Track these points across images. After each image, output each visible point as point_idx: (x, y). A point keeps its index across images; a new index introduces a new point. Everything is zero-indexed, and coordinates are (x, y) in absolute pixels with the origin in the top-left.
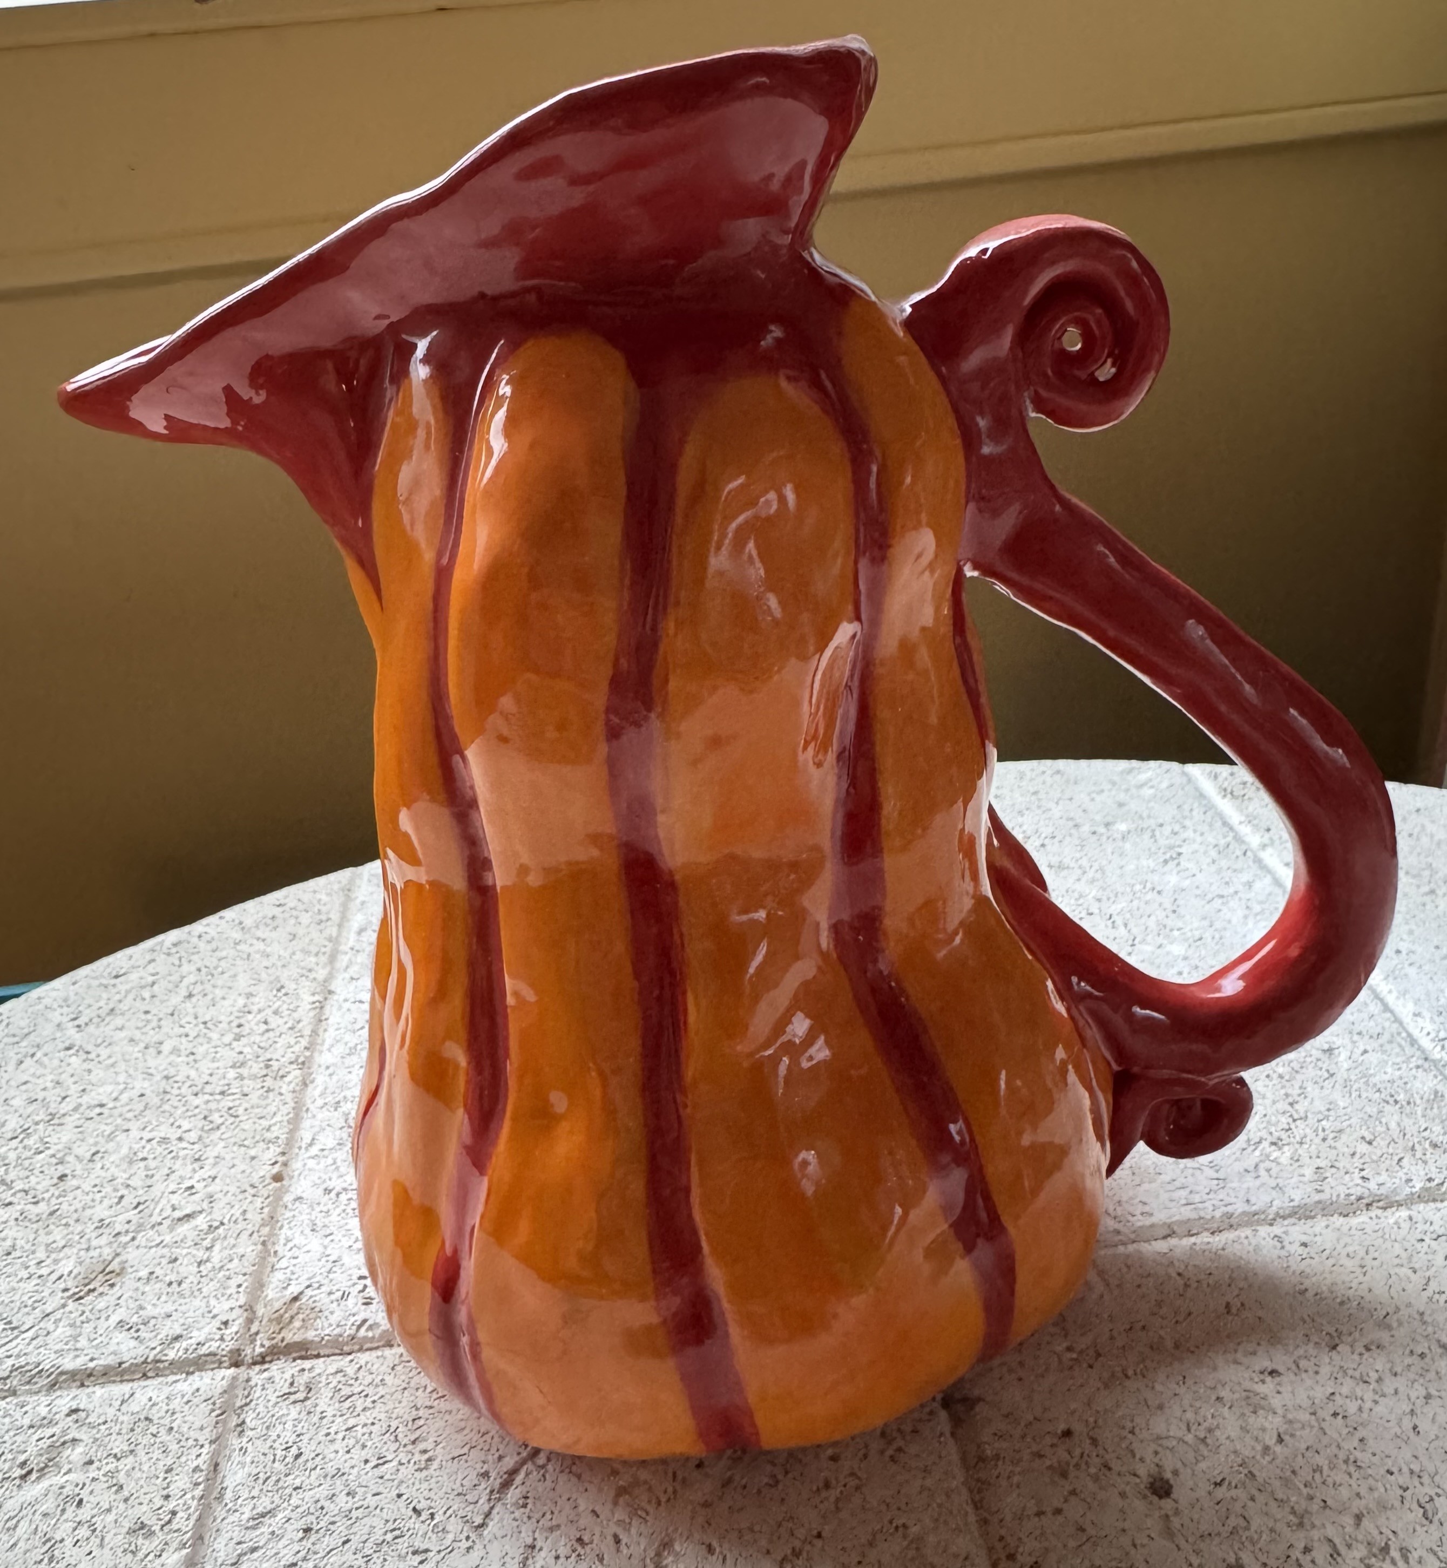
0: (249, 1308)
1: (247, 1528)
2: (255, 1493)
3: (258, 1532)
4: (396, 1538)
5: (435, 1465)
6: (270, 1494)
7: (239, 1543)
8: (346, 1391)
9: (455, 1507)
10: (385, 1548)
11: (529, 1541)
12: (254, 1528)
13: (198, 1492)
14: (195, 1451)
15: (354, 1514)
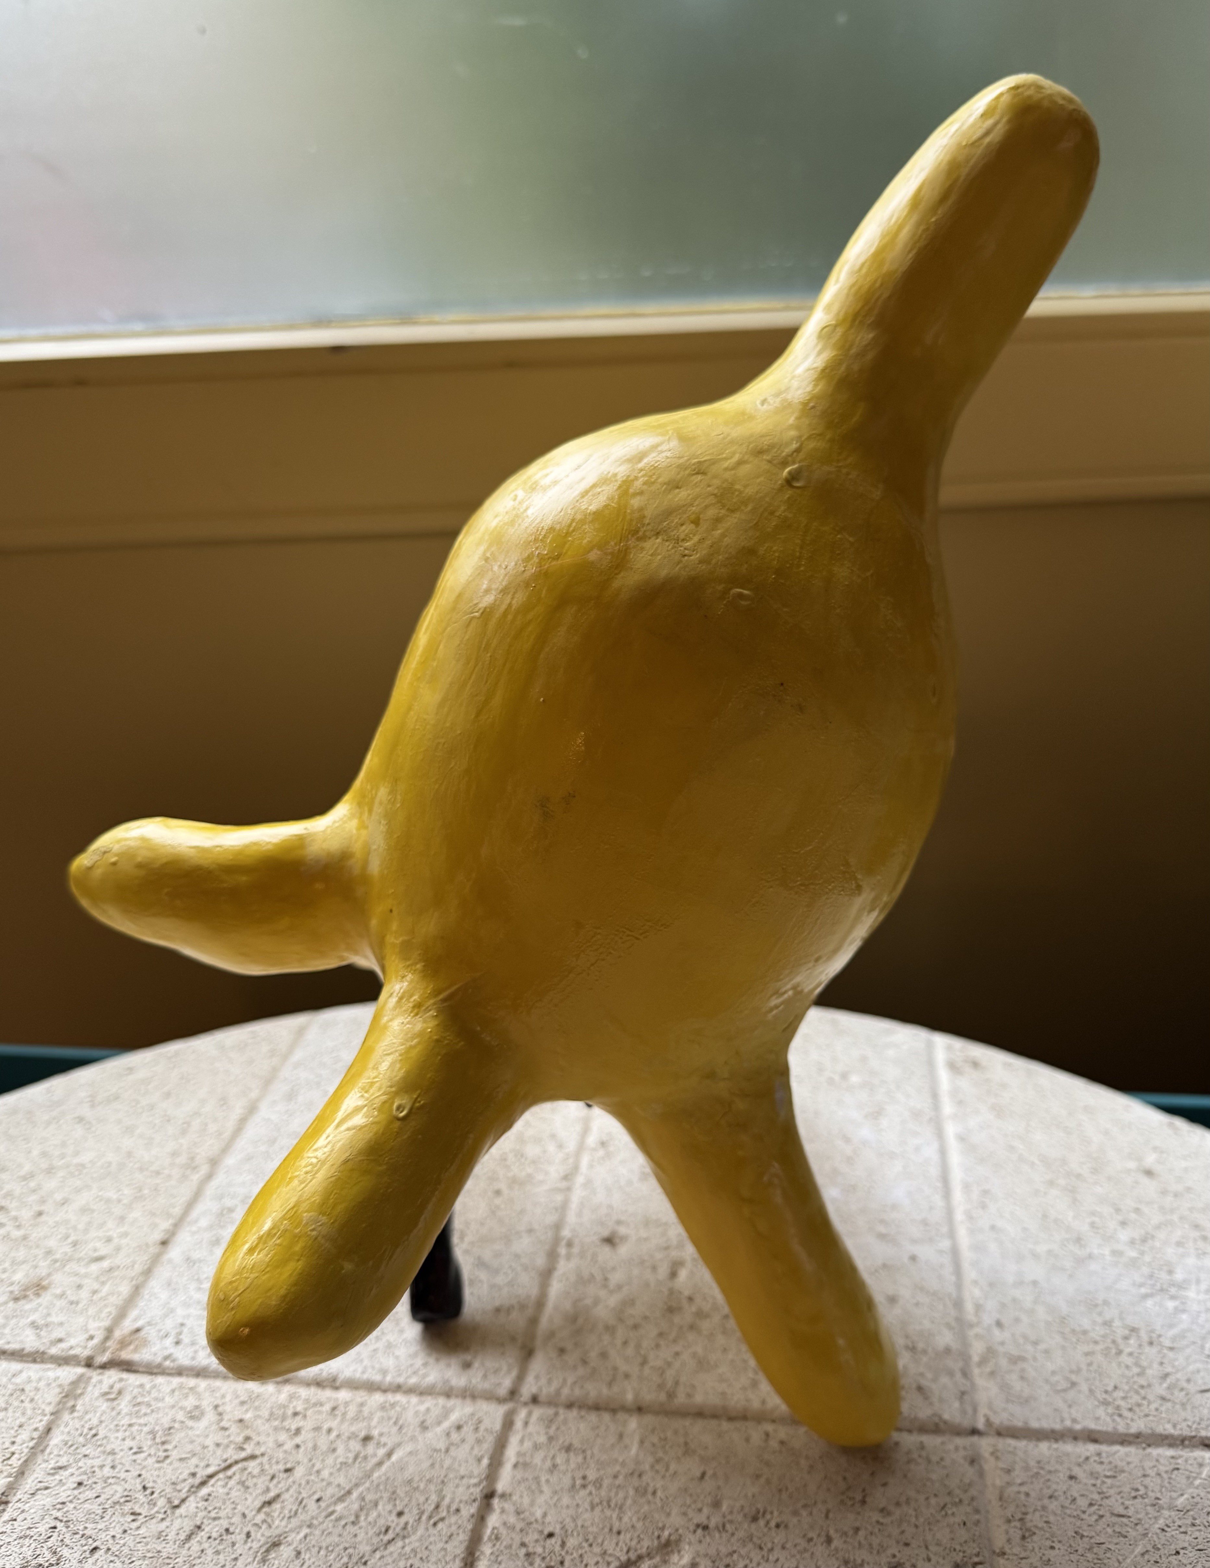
0: (110, 1331)
1: (49, 1474)
2: (61, 1453)
3: (52, 1478)
4: (127, 1501)
5: (168, 1461)
6: (69, 1456)
7: (40, 1482)
8: (139, 1400)
9: (167, 1491)
10: (117, 1507)
11: (198, 1523)
12: (53, 1474)
13: (31, 1444)
14: (39, 1418)
15: (110, 1481)
